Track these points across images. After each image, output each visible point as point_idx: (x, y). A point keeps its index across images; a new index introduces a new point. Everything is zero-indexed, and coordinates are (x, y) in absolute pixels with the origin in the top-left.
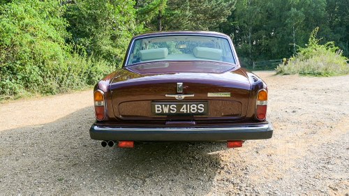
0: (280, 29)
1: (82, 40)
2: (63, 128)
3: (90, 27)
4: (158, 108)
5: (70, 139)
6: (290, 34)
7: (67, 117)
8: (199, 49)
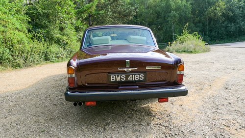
0: (164, 24)
1: (40, 30)
2: (35, 92)
3: (44, 22)
4: (113, 78)
5: (42, 100)
6: (171, 28)
7: (36, 84)
8: (132, 37)
